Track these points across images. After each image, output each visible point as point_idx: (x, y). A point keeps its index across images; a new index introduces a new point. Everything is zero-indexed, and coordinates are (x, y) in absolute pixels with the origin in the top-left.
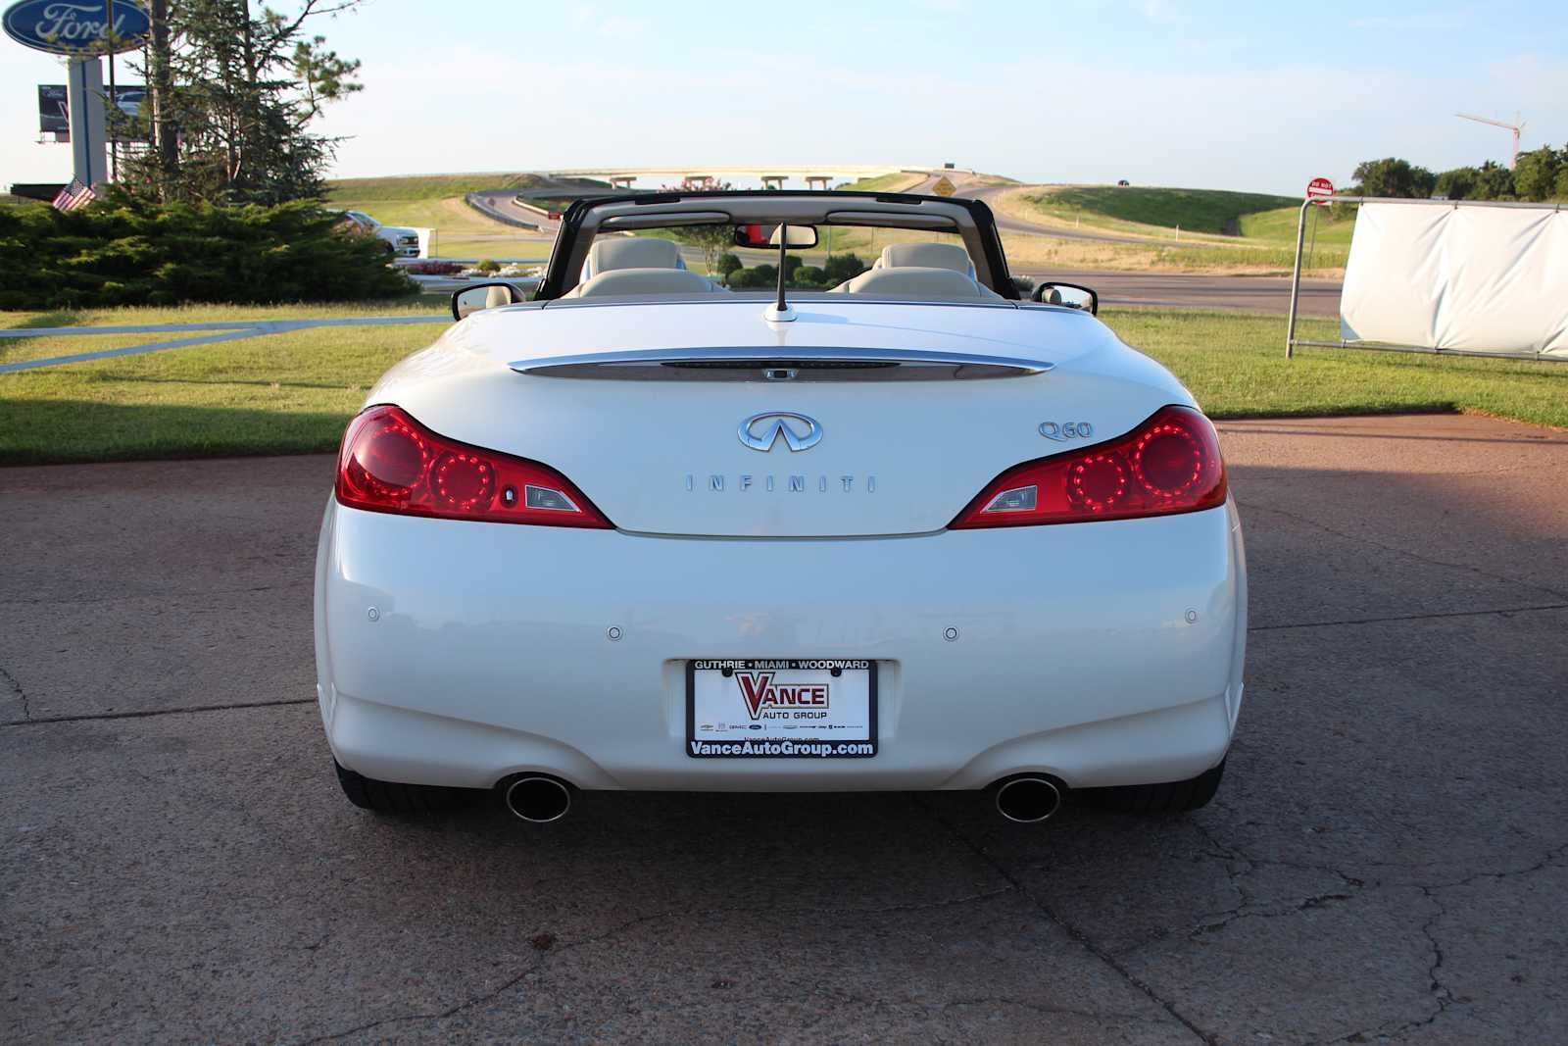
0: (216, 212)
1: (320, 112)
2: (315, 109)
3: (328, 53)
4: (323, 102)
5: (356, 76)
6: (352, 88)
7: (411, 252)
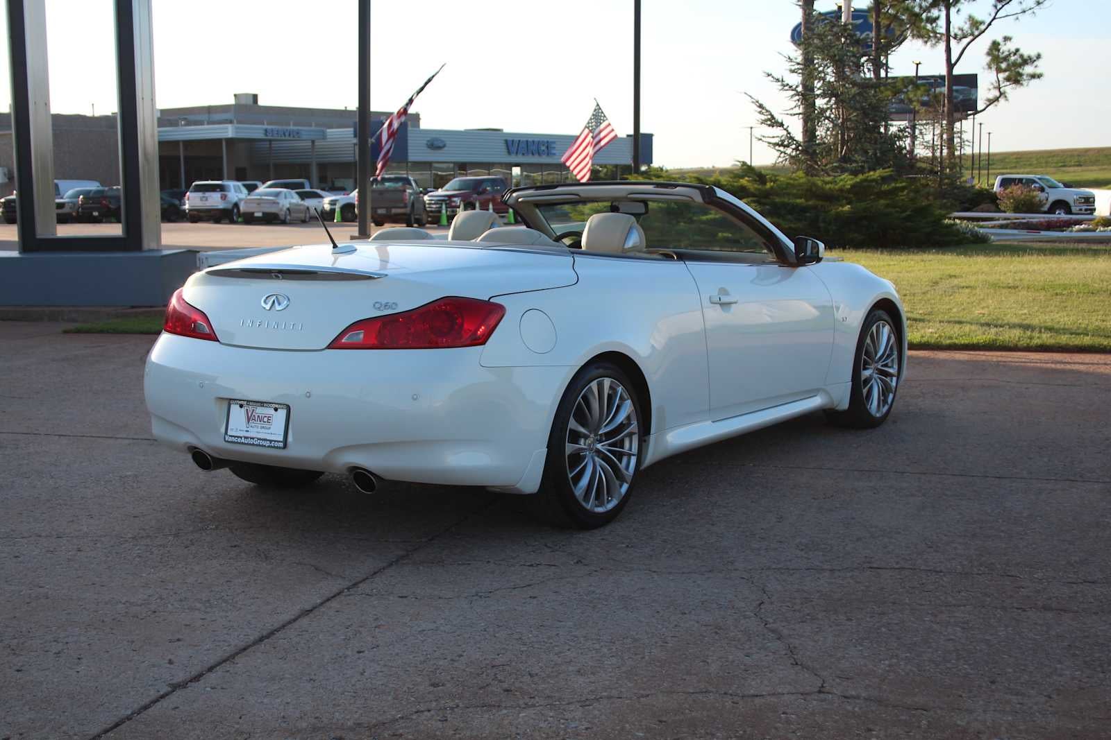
0: (809, 181)
1: (1006, 97)
2: (1001, 94)
3: (1013, 49)
4: (1009, 89)
5: (1036, 67)
6: (1033, 76)
7: (1086, 210)
